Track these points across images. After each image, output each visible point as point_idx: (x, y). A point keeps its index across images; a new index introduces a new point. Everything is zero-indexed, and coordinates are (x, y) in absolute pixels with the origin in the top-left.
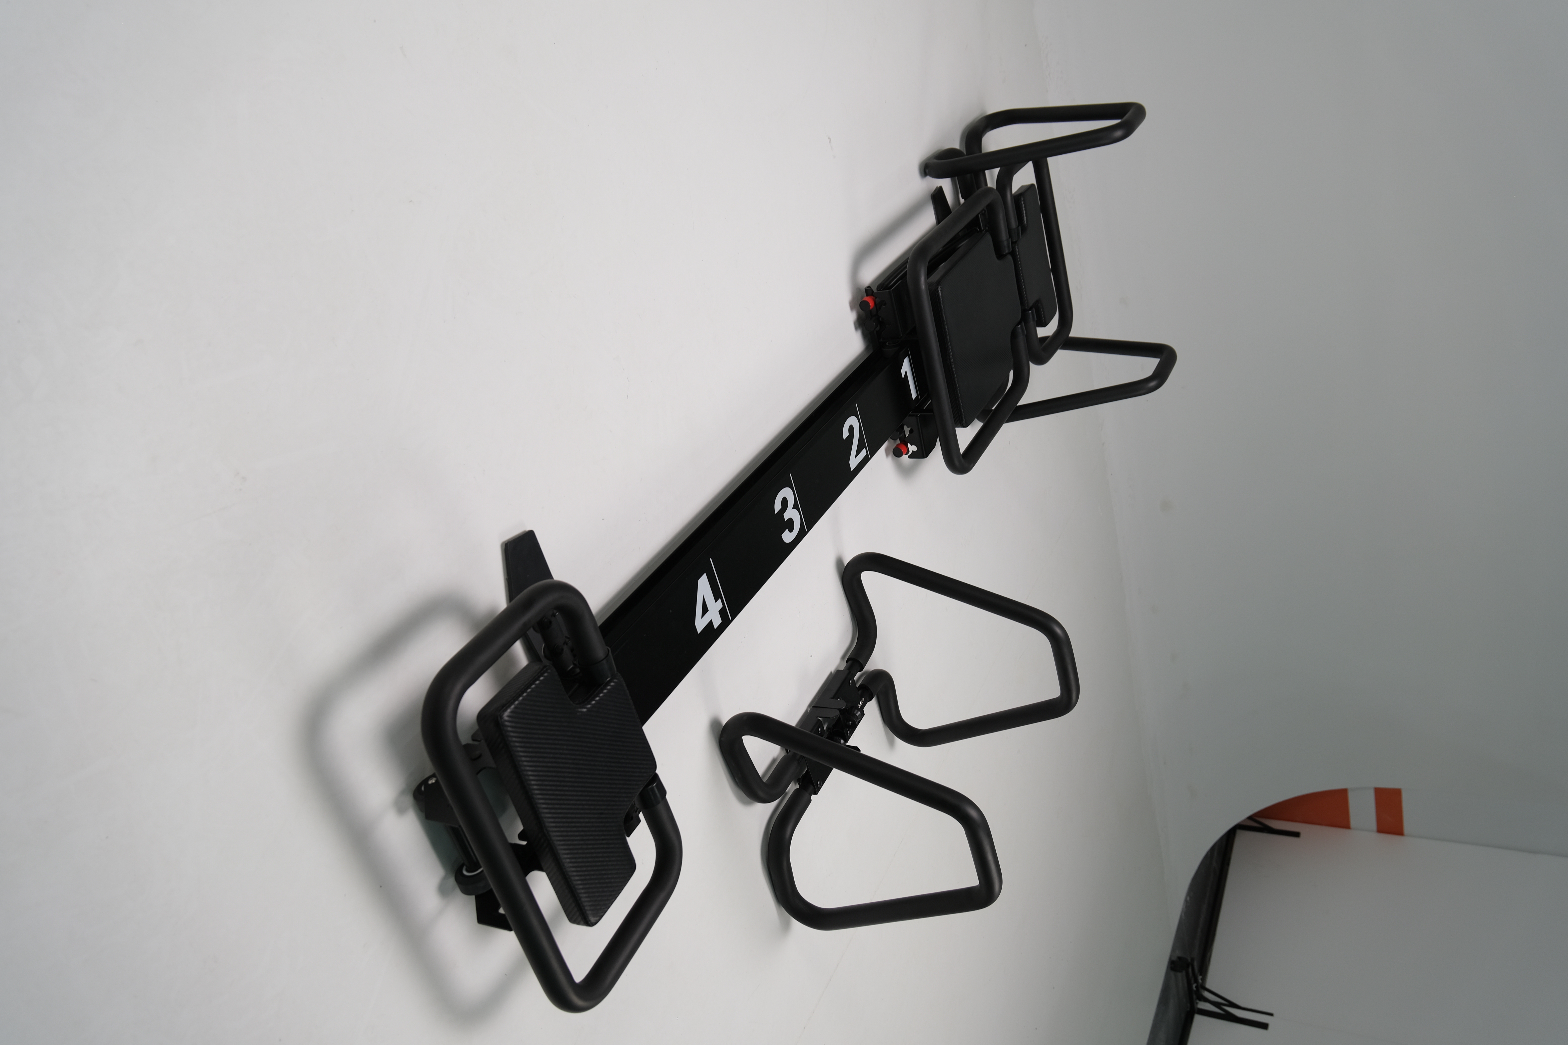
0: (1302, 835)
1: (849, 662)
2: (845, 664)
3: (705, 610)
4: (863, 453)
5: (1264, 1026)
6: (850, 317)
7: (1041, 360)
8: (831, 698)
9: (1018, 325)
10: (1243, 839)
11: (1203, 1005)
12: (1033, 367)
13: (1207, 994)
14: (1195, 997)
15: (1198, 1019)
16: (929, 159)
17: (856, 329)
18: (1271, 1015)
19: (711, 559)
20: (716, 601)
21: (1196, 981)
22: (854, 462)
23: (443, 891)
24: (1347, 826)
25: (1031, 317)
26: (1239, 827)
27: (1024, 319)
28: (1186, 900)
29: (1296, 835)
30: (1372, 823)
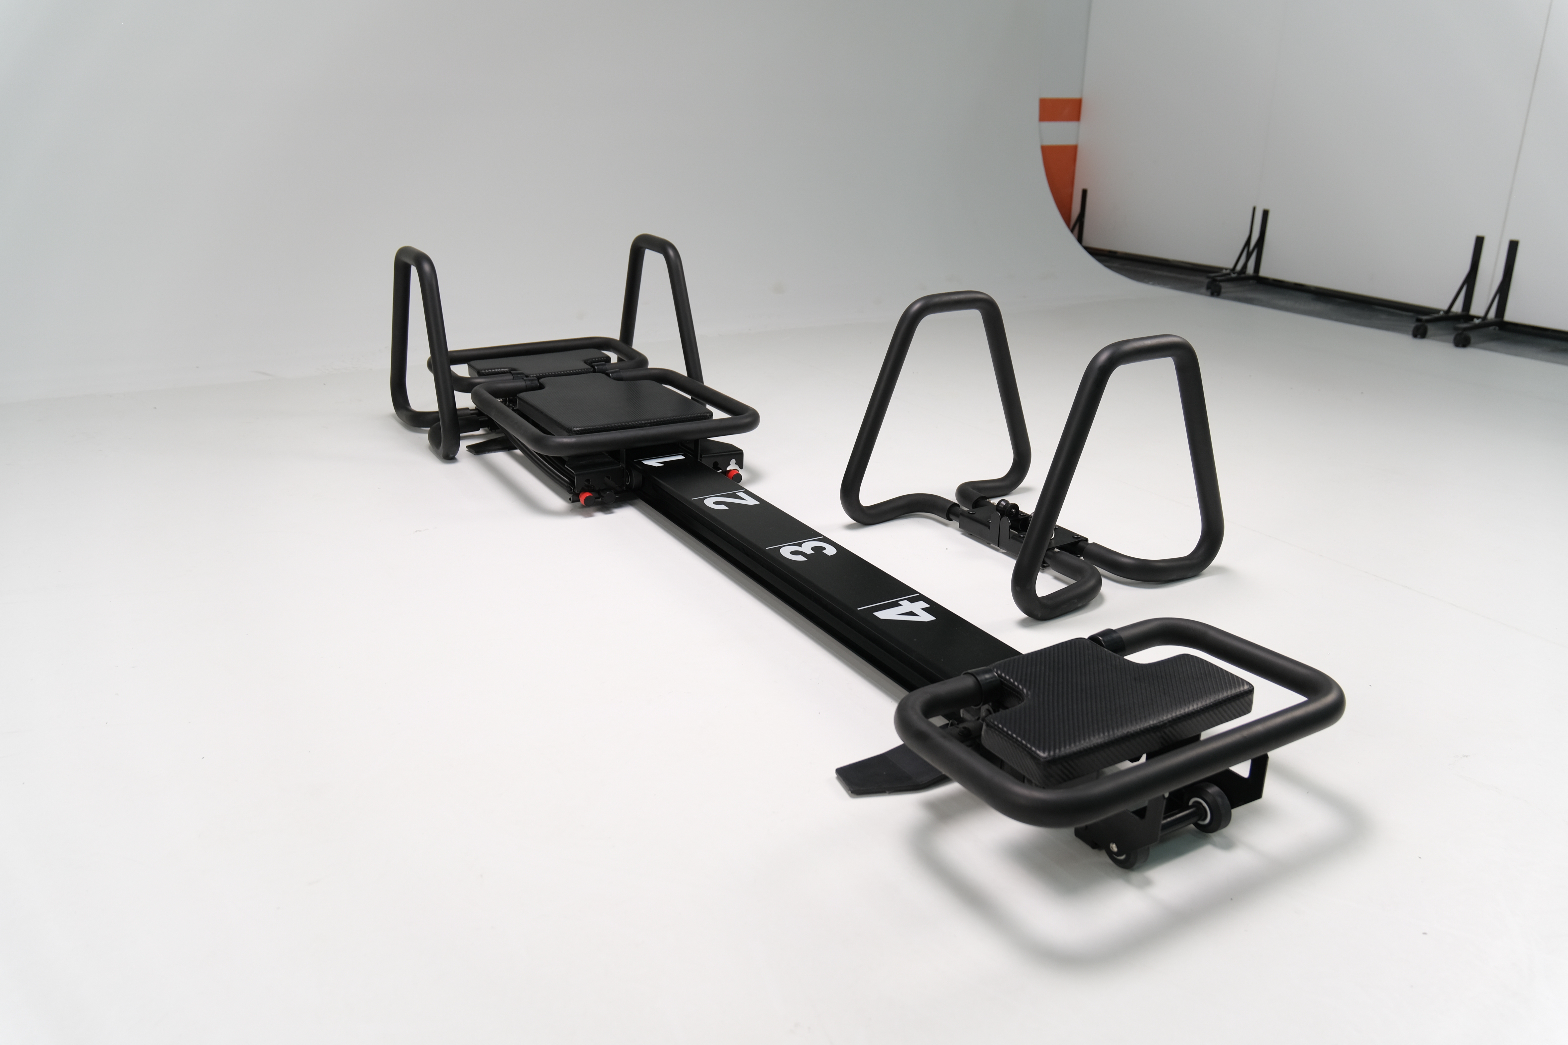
0: (1085, 187)
1: (951, 517)
2: (954, 522)
3: (911, 613)
4: (741, 494)
5: (1266, 214)
6: (600, 518)
7: (643, 361)
8: (989, 528)
9: (609, 376)
10: (1091, 239)
11: (1250, 270)
12: (650, 366)
13: (1239, 267)
14: (1243, 275)
15: (1264, 272)
16: (437, 454)
17: (612, 513)
18: (1254, 209)
19: (858, 609)
20: (900, 605)
21: (1229, 274)
22: (751, 502)
23: (1228, 845)
24: (1074, 149)
25: (601, 367)
26: (1080, 239)
27: (604, 372)
28: (1153, 284)
29: (1085, 193)
30: (1070, 126)
